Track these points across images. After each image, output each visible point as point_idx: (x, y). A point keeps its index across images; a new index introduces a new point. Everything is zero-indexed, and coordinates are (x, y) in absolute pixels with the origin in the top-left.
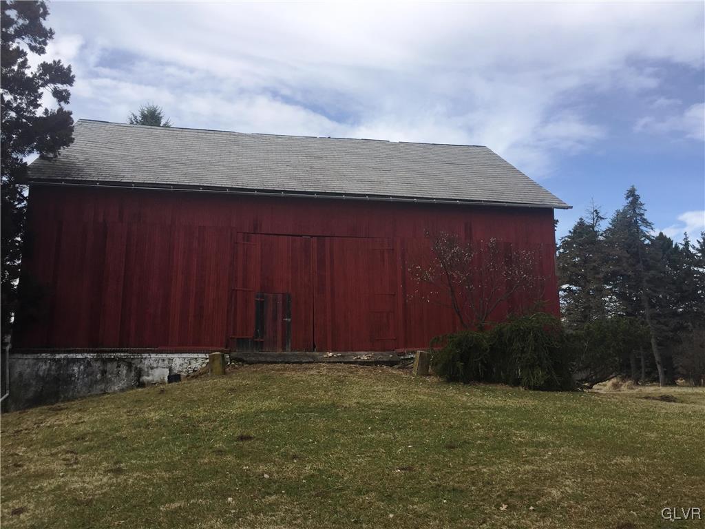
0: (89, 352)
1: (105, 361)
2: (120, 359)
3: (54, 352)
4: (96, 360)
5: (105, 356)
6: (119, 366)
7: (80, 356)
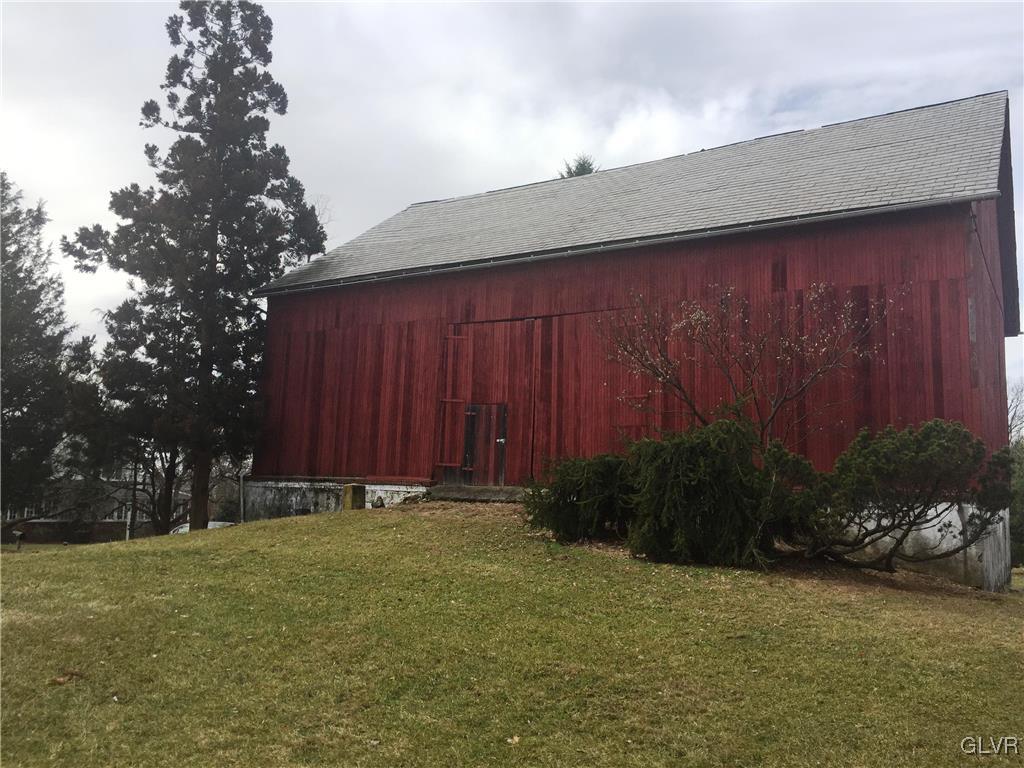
0: (304, 481)
1: (317, 492)
2: (330, 491)
3: (278, 481)
4: (310, 490)
5: (317, 485)
6: (328, 499)
7: (297, 485)
